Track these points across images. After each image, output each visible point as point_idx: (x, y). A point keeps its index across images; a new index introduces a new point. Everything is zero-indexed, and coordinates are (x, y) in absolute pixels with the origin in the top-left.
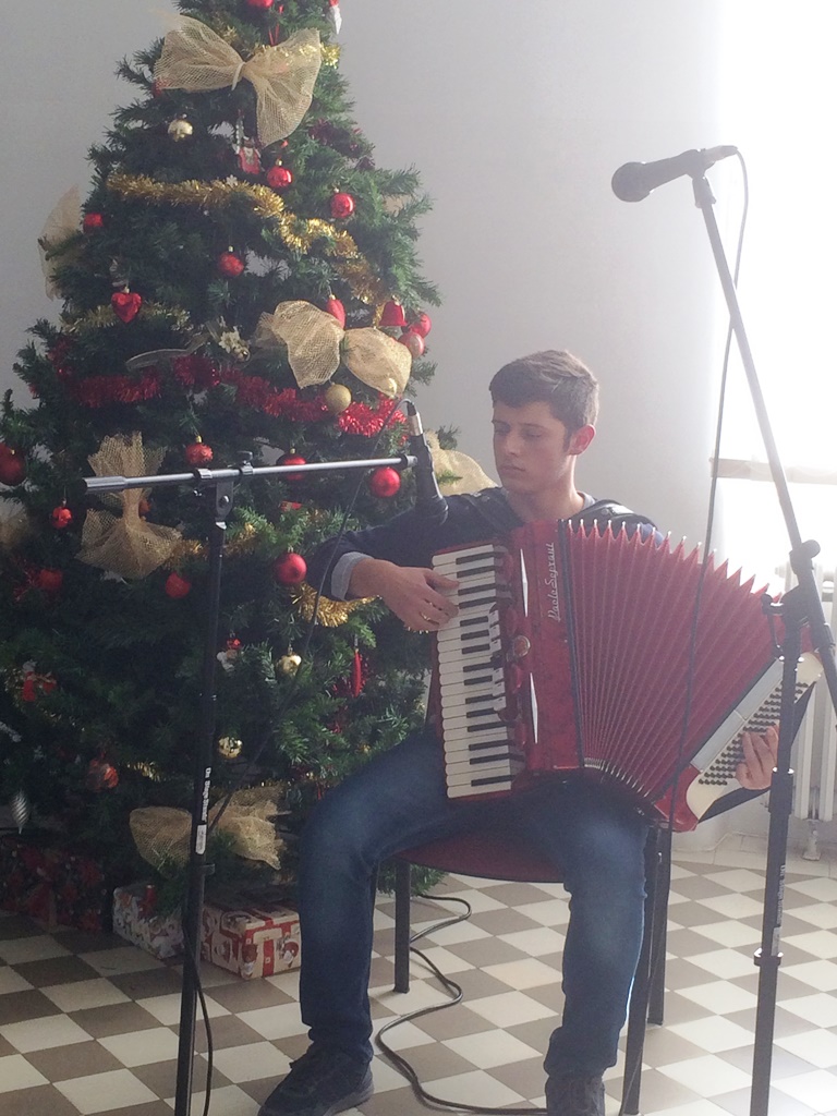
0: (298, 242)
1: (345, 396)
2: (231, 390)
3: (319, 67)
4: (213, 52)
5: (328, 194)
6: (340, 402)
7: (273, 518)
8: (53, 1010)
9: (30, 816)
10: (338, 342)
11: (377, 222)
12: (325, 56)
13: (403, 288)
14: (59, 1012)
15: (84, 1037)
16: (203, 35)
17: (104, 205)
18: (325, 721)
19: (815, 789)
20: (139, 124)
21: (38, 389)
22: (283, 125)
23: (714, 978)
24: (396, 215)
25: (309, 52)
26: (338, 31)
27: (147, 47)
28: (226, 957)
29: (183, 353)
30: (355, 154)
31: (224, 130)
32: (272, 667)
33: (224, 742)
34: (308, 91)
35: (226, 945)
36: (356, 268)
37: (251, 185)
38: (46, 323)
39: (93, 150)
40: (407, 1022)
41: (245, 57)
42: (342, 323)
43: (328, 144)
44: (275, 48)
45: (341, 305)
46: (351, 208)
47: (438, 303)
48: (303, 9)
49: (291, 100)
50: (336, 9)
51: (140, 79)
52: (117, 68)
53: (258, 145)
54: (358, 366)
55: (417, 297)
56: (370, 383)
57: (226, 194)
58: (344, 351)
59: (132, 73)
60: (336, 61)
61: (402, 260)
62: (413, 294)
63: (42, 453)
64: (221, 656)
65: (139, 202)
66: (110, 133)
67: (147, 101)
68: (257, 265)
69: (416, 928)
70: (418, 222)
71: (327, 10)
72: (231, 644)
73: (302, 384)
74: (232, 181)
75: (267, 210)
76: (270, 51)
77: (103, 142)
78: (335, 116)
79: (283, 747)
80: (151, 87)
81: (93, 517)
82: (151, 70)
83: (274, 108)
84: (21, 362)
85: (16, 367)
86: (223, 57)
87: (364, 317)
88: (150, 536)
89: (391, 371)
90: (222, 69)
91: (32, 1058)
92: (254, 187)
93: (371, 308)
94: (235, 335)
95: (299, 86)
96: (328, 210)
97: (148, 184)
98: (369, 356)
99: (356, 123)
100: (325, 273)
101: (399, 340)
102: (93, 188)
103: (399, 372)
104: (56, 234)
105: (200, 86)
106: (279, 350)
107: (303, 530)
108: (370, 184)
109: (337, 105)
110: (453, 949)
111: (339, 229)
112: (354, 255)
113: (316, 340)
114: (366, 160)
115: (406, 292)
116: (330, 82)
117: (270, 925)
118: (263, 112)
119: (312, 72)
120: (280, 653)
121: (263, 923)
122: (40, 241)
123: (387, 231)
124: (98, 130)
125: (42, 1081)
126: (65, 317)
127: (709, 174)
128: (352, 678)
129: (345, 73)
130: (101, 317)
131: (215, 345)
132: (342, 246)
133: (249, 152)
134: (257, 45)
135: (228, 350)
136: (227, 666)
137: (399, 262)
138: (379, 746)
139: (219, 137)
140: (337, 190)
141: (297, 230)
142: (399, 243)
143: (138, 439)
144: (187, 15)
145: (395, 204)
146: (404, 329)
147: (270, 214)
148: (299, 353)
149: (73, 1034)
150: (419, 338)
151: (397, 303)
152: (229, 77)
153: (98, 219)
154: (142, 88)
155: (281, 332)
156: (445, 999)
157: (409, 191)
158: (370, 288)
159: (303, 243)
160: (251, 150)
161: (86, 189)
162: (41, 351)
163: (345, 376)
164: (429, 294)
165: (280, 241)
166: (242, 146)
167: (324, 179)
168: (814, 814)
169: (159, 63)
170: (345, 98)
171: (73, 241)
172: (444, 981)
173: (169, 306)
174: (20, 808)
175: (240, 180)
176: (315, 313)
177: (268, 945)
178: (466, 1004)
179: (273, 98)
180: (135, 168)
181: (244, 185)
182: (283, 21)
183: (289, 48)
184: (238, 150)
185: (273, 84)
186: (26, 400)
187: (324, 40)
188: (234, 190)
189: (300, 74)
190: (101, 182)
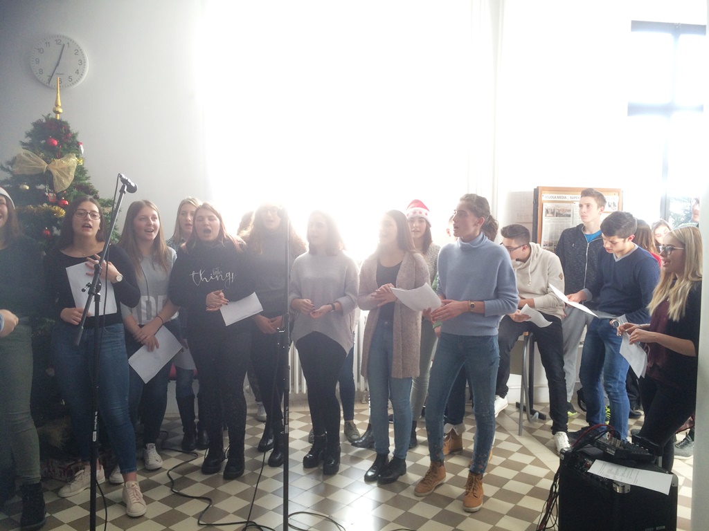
3: (76, 165)
4: (36, 161)
12: (78, 163)
16: (31, 156)
22: (64, 185)
25: (73, 161)
26: (82, 154)
27: (9, 158)
28: (61, 476)
31: (41, 187)
34: (72, 174)
35: (61, 472)
41: (48, 163)
43: (81, 191)
44: (59, 160)
48: (69, 145)
50: (81, 146)
51: (7, 170)
53: (54, 192)
57: (44, 209)
59: (4, 168)
60: (82, 163)
71: (78, 146)
74: (45, 205)
75: (59, 214)
76: (57, 161)
78: (84, 182)
80: (11, 172)
82: (12, 167)
83: (59, 180)
86: (40, 163)
90: (39, 167)
92: (54, 207)
95: (69, 172)
99: (91, 184)
105: (30, 173)
109: (84, 178)
116: (81, 171)
118: (56, 181)
119: (73, 166)
129: (86, 167)
133: (51, 195)
134: (52, 159)
139: (40, 190)
145: (107, 210)
147: (60, 216)
152: (42, 170)
154: (8, 173)
166: (49, 193)
169: (14, 165)
170: (87, 175)
175: (48, 205)
179: (60, 177)
181: (50, 206)
182: (61, 151)
183: (65, 160)
184: (47, 194)
185: (59, 172)
187: (78, 157)
188: (46, 208)
189: (69, 169)
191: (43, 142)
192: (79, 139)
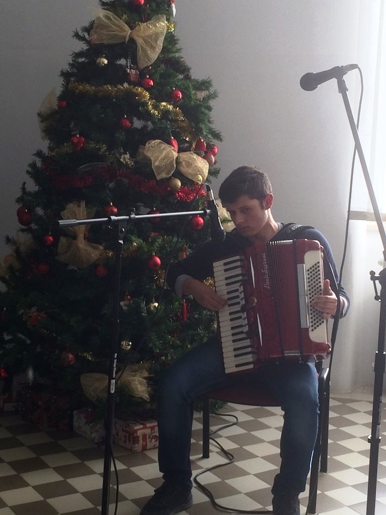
0: (156, 113)
1: (179, 183)
2: (126, 181)
3: (165, 32)
4: (117, 26)
5: (170, 90)
6: (176, 186)
7: (145, 240)
8: (46, 466)
9: (35, 378)
10: (175, 158)
11: (192, 103)
12: (168, 27)
13: (205, 133)
14: (49, 467)
15: (59, 478)
16: (112, 19)
17: (67, 96)
18: (170, 333)
20: (83, 59)
21: (38, 182)
22: (149, 59)
23: (351, 451)
24: (202, 100)
25: (161, 26)
26: (174, 16)
27: (87, 24)
29: (104, 164)
30: (182, 72)
31: (122, 62)
32: (145, 308)
33: (124, 343)
34: (160, 43)
35: (125, 437)
36: (184, 124)
37: (135, 87)
38: (41, 151)
39: (62, 72)
40: (208, 472)
41: (132, 28)
42: (177, 150)
43: (170, 68)
44: (145, 24)
45: (176, 142)
46: (181, 97)
47: (221, 140)
48: (158, 5)
49: (153, 48)
50: (173, 5)
51: (83, 39)
52: (73, 34)
53: (137, 68)
54: (184, 169)
55: (211, 137)
56: (190, 177)
57: (123, 91)
58: (178, 162)
59: (80, 36)
60: (173, 29)
61: (204, 120)
62: (210, 136)
63: (40, 211)
64: (122, 303)
65: (83, 96)
66: (70, 64)
67: (87, 49)
68: (138, 124)
69: (213, 428)
70: (212, 103)
71: (169, 6)
72: (127, 298)
73: (158, 178)
74: (126, 85)
75: (142, 98)
76: (143, 26)
77: (67, 68)
78: (173, 55)
79: (150, 345)
80: (88, 42)
81: (63, 240)
82: (89, 35)
83: (144, 51)
84: (30, 169)
85: (28, 172)
86: (122, 30)
87: (187, 147)
88: (89, 249)
89: (199, 171)
90: (121, 34)
91: (36, 488)
92: (136, 88)
93: (190, 143)
94: (128, 156)
95: (156, 41)
96: (171, 98)
97: (88, 87)
98: (189, 165)
99: (183, 58)
100: (168, 127)
101: (204, 158)
102: (62, 89)
103: (203, 172)
104: (45, 110)
105: (111, 42)
106: (148, 162)
107: (159, 245)
108: (189, 87)
109: (174, 50)
110: (229, 438)
111: (175, 107)
112: (182, 118)
113: (165, 158)
114: (188, 75)
115: (206, 135)
116: (171, 39)
117: (145, 427)
118: (140, 53)
119: (162, 33)
120: (149, 302)
121: (142, 426)
122: (38, 114)
123: (197, 107)
124: (64, 62)
125: (40, 498)
126: (50, 148)
127: (345, 78)
128: (182, 313)
129: (177, 35)
130: (67, 148)
131: (119, 160)
132: (176, 114)
133: (133, 71)
134: (137, 23)
135: (124, 163)
136: (125, 308)
137: (202, 121)
138: (195, 345)
139: (120, 65)
140: (174, 89)
141: (156, 107)
142: (203, 113)
143: (83, 204)
144: (105, 9)
145: (201, 95)
146: (206, 153)
147: (143, 100)
148: (157, 163)
149: (55, 477)
150: (212, 157)
151: (202, 140)
152: (124, 37)
153: (64, 103)
154: (84, 43)
155: (149, 154)
156: (226, 461)
157: (207, 89)
158: (190, 134)
159: (158, 113)
160: (134, 71)
161: (59, 90)
162: (39, 164)
163: (178, 174)
164: (217, 136)
165: (148, 112)
166: (130, 69)
167: (169, 84)
169: (91, 32)
170: (178, 46)
171: (53, 113)
172: (225, 453)
173: (97, 143)
174: (30, 374)
175: (129, 84)
176: (164, 146)
177: (144, 436)
178: (235, 463)
179: (144, 47)
180: (82, 80)
181: (132, 87)
182: (149, 11)
183: (151, 24)
184: (128, 71)
185: (144, 40)
186: (32, 187)
187: (168, 20)
188: (127, 89)
189: (157, 36)
190: (66, 86)
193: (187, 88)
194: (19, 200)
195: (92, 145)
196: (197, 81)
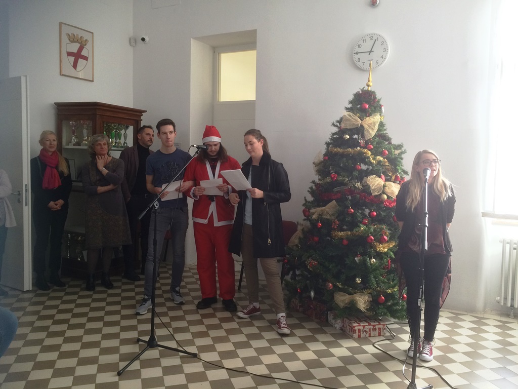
0: (374, 162)
1: (385, 197)
2: (358, 196)
3: (379, 121)
4: (354, 119)
5: (382, 150)
6: (384, 199)
8: (318, 341)
10: (382, 185)
11: (393, 156)
12: (380, 119)
13: (400, 172)
16: (352, 116)
17: (328, 154)
18: (382, 275)
19: (513, 299)
20: (336, 136)
21: (313, 196)
22: (371, 135)
24: (398, 155)
25: (376, 119)
26: (383, 113)
27: (339, 119)
29: (346, 188)
30: (387, 141)
31: (356, 136)
32: (369, 262)
34: (377, 127)
35: (350, 329)
36: (388, 167)
38: (314, 181)
39: (326, 142)
41: (362, 120)
42: (384, 179)
43: (381, 139)
44: (369, 118)
45: (384, 176)
46: (387, 153)
48: (375, 109)
49: (373, 129)
50: (383, 108)
51: (337, 126)
52: (331, 124)
53: (365, 140)
54: (387, 190)
56: (391, 194)
57: (357, 151)
58: (384, 186)
59: (335, 125)
60: (383, 119)
62: (402, 173)
64: (356, 259)
65: (337, 154)
66: (330, 138)
67: (338, 131)
68: (364, 167)
70: (403, 156)
71: (381, 108)
72: (359, 256)
74: (358, 148)
75: (367, 155)
76: (367, 118)
77: (329, 140)
78: (383, 132)
80: (339, 128)
82: (340, 124)
83: (368, 131)
84: (309, 190)
85: (308, 191)
86: (356, 120)
87: (389, 179)
90: (356, 123)
91: (314, 352)
92: (364, 149)
93: (391, 177)
94: (359, 184)
95: (374, 126)
96: (382, 154)
97: (339, 150)
98: (390, 188)
100: (380, 169)
102: (325, 151)
104: (317, 161)
105: (350, 127)
106: (369, 187)
108: (391, 147)
109: (383, 130)
111: (384, 158)
112: (387, 164)
113: (377, 185)
114: (390, 142)
116: (382, 125)
117: (360, 325)
118: (366, 132)
119: (377, 122)
122: (313, 163)
124: (327, 138)
126: (319, 180)
128: (388, 265)
129: (384, 122)
130: (328, 180)
131: (354, 186)
132: (385, 162)
133: (362, 141)
134: (364, 117)
135: (357, 187)
136: (357, 261)
137: (398, 165)
139: (356, 138)
140: (384, 149)
141: (374, 159)
142: (399, 161)
145: (397, 152)
146: (400, 181)
149: (323, 347)
151: (398, 175)
152: (358, 125)
153: (327, 158)
154: (337, 128)
155: (369, 183)
157: (401, 149)
158: (391, 172)
159: (376, 162)
161: (324, 151)
162: (314, 187)
163: (385, 192)
165: (370, 162)
167: (381, 147)
168: (512, 306)
169: (342, 123)
170: (385, 128)
171: (321, 162)
173: (344, 177)
174: (312, 294)
176: (378, 179)
179: (368, 129)
180: (335, 146)
181: (361, 149)
182: (370, 111)
183: (372, 118)
184: (360, 141)
185: (368, 126)
186: (310, 198)
187: (380, 115)
188: (359, 150)
189: (374, 123)
190: (327, 149)
191: (359, 106)
192: (382, 103)
193: (390, 149)
194: (304, 205)
195: (341, 178)
196: (395, 145)
